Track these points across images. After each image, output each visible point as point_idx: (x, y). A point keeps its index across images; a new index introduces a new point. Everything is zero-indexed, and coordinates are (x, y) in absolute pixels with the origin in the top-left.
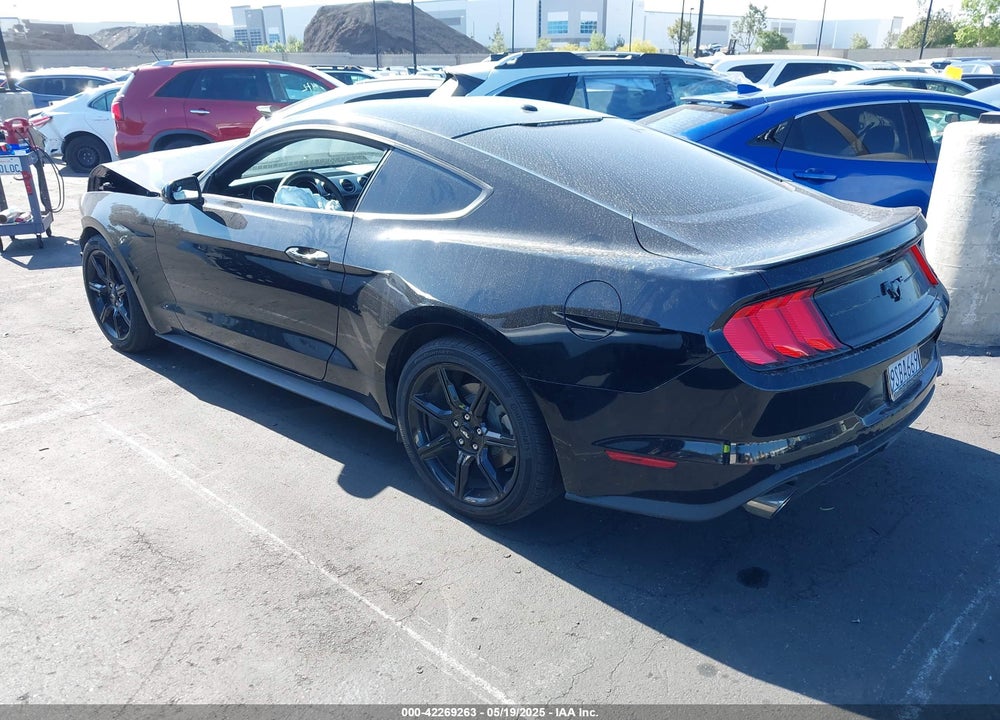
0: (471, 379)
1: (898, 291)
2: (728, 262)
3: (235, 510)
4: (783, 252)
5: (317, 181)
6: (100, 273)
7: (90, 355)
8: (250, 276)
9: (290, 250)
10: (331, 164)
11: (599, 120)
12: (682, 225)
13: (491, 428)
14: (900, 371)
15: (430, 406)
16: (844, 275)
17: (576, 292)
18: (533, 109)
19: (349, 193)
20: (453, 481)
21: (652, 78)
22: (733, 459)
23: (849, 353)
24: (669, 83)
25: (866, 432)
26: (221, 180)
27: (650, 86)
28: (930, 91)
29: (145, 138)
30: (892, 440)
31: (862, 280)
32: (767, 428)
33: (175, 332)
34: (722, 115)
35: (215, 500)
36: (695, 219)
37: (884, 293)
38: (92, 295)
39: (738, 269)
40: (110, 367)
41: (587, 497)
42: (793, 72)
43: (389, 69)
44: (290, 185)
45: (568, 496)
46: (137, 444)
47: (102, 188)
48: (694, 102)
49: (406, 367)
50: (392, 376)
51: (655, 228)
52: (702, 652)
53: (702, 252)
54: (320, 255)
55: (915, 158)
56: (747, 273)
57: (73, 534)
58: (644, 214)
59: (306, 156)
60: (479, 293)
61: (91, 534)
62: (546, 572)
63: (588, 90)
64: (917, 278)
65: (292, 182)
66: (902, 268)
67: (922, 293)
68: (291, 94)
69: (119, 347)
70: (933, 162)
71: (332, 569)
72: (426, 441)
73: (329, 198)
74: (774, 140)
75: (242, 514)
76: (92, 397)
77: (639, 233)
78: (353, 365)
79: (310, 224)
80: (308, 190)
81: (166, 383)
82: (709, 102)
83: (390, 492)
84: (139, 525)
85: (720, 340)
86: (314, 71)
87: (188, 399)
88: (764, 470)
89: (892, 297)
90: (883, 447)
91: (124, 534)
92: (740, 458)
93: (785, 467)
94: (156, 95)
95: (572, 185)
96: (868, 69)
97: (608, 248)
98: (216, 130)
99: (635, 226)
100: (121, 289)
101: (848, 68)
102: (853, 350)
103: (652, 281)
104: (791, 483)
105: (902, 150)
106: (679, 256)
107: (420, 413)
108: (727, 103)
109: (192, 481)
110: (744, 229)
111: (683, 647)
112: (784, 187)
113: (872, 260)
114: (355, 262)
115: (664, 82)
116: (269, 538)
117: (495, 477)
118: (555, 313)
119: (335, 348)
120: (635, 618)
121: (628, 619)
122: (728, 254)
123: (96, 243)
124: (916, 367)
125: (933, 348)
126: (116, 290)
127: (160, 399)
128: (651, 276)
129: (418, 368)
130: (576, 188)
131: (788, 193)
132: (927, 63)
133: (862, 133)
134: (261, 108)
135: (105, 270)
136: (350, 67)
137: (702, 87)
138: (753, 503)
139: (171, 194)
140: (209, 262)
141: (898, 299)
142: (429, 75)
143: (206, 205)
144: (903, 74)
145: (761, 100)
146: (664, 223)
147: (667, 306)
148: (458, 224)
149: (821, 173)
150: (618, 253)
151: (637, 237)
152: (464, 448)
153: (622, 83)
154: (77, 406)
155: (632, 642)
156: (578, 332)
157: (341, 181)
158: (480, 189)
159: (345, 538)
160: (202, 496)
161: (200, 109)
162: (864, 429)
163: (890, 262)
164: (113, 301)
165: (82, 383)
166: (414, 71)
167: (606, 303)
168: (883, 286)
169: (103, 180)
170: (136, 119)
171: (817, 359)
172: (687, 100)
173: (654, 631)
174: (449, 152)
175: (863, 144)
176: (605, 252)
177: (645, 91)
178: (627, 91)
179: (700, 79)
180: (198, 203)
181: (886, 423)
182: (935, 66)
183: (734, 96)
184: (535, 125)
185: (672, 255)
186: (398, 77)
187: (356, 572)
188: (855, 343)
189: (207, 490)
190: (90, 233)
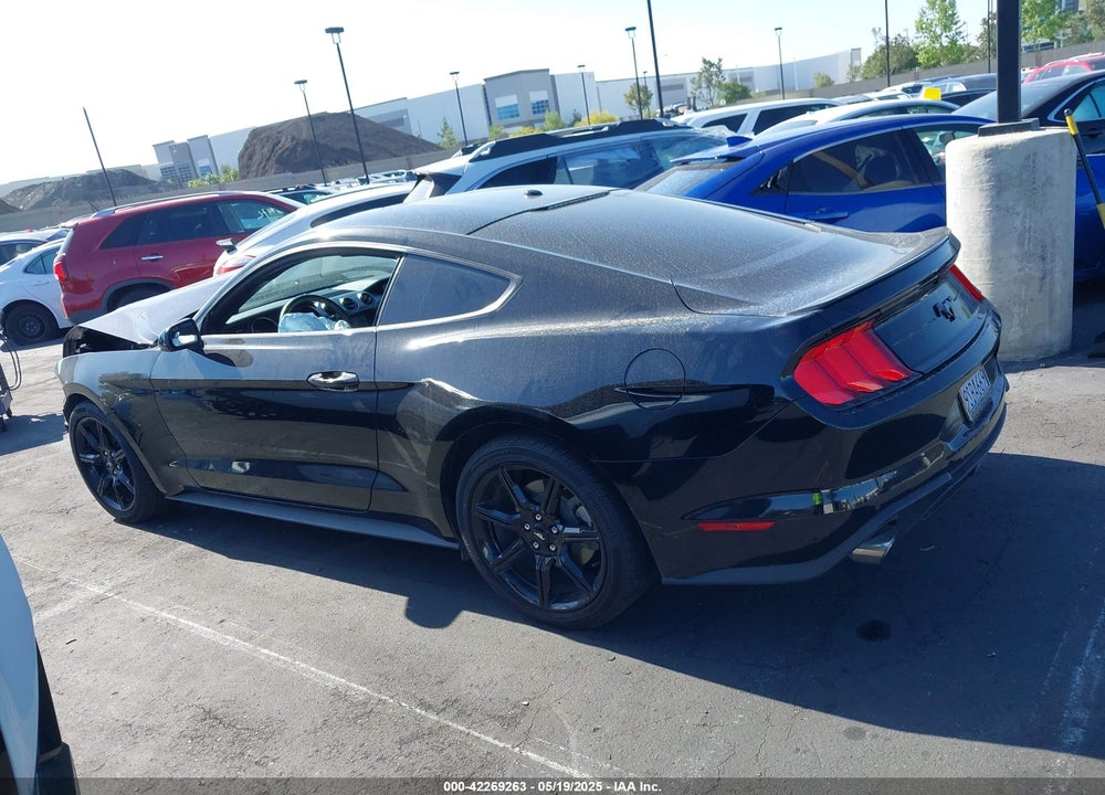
0: (538, 476)
1: (951, 310)
2: (783, 308)
3: (303, 665)
4: (833, 290)
5: (316, 304)
6: (92, 441)
7: (91, 533)
8: (252, 414)
9: (313, 377)
10: (324, 285)
11: (607, 194)
12: (724, 281)
13: (566, 524)
14: (972, 390)
15: (496, 513)
16: (893, 305)
17: (634, 364)
18: (537, 194)
19: (370, 306)
20: (534, 591)
21: (634, 146)
22: (828, 509)
23: (921, 379)
24: (652, 148)
25: (955, 458)
26: (217, 319)
27: (633, 155)
28: (911, 115)
29: (95, 295)
30: (979, 463)
31: (910, 308)
32: (859, 468)
33: (188, 491)
34: (720, 170)
35: (278, 660)
36: (735, 273)
37: (939, 316)
38: (84, 468)
39: (792, 314)
40: (120, 542)
41: (685, 578)
42: (768, 119)
43: (338, 183)
44: (292, 312)
45: (665, 580)
46: (173, 617)
47: (78, 351)
48: (685, 163)
49: (462, 477)
50: (448, 490)
51: (698, 288)
52: (843, 716)
53: (752, 304)
54: (345, 376)
55: (922, 181)
56: (805, 315)
57: (130, 725)
58: (683, 277)
59: (298, 281)
60: (531, 383)
61: (150, 721)
62: (657, 667)
63: (570, 169)
64: (962, 296)
65: (293, 309)
66: (945, 290)
67: (972, 312)
68: (248, 224)
69: (123, 519)
70: (940, 183)
71: (428, 707)
72: (495, 553)
73: (335, 320)
74: (778, 187)
75: (313, 669)
76: (108, 576)
77: (683, 295)
78: (403, 486)
79: (330, 346)
80: (312, 314)
81: (187, 548)
82: (701, 159)
83: (466, 616)
84: (202, 701)
85: (792, 387)
86: (268, 194)
87: (217, 562)
88: (864, 513)
89: (947, 318)
90: (973, 471)
91: (187, 714)
92: (837, 506)
93: (883, 506)
94: (101, 248)
95: (602, 261)
96: (842, 104)
97: (655, 316)
98: (172, 274)
99: (677, 290)
100: (119, 455)
101: (822, 106)
102: (924, 376)
103: (712, 339)
104: (893, 523)
105: (905, 176)
106: (729, 311)
107: (485, 523)
108: (720, 157)
109: (246, 644)
110: (786, 274)
111: (823, 715)
112: (809, 229)
113: (913, 288)
114: (386, 376)
115: (647, 148)
116: (349, 688)
117: (581, 576)
118: (617, 389)
119: (378, 471)
120: (764, 696)
121: (757, 698)
122: (778, 301)
123: (84, 410)
124: (985, 384)
125: (996, 366)
126: (111, 458)
127: (185, 566)
128: (708, 334)
129: (476, 475)
130: (606, 263)
131: (813, 234)
132: (897, 89)
133: (860, 168)
134: (221, 243)
135: (97, 438)
136: (301, 186)
137: (686, 147)
138: (858, 551)
139: (168, 342)
140: (204, 407)
141: (952, 319)
142: (383, 182)
143: (206, 347)
144: (877, 104)
145: (756, 149)
146: (704, 282)
147: (731, 362)
148: (491, 319)
149: (832, 212)
150: (667, 318)
151: (682, 300)
152: (541, 551)
153: (602, 156)
154: (96, 590)
155: (768, 719)
156: (647, 405)
157: (342, 301)
158: (507, 281)
159: (432, 672)
160: (262, 657)
161: (152, 255)
162: (954, 453)
163: (936, 283)
164: (111, 469)
165: (92, 564)
166: (367, 181)
167: (668, 371)
168: (935, 308)
169: (80, 342)
170: (81, 276)
171: (892, 390)
172: (677, 162)
173: (787, 705)
174: (467, 249)
175: (865, 178)
176: (654, 320)
177: (629, 160)
178: (609, 165)
179: (683, 139)
180: (197, 347)
181: (972, 446)
182: (906, 90)
183: (725, 150)
184: (546, 209)
185: (722, 312)
186: (351, 190)
187: (455, 706)
188: (925, 368)
189: (266, 651)
190: (75, 401)
